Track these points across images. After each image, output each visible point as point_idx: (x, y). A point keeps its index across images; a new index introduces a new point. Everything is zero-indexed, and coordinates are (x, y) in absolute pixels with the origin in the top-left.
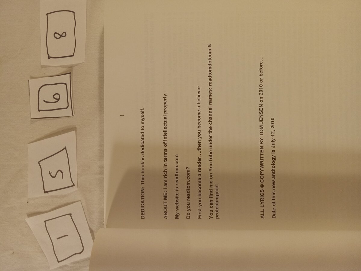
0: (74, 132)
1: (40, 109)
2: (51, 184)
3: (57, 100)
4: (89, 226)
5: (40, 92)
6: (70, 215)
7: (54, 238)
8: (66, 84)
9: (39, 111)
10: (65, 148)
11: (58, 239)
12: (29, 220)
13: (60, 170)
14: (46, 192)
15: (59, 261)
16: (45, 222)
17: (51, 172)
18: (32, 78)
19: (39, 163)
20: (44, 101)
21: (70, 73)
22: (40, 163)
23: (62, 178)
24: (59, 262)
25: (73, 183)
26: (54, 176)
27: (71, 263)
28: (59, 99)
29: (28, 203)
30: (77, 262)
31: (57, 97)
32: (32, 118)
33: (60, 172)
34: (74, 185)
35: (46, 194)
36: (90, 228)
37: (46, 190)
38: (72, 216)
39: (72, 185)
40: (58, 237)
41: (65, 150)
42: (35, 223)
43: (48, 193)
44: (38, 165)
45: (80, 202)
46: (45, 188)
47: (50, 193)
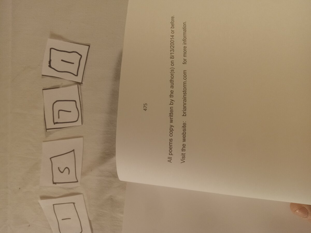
0: (82, 138)
2: (59, 177)
6: (74, 203)
7: (59, 219)
10: (74, 150)
11: (62, 220)
14: (54, 183)
16: (54, 205)
17: (60, 169)
22: (52, 159)
23: (69, 174)
25: (77, 180)
26: (62, 171)
33: (67, 169)
34: (77, 182)
35: (54, 185)
37: (55, 182)
38: (75, 204)
39: (76, 181)
40: (63, 219)
41: (73, 152)
42: (45, 204)
43: (56, 184)
44: (50, 160)
45: (82, 195)
46: (54, 180)
47: (58, 185)
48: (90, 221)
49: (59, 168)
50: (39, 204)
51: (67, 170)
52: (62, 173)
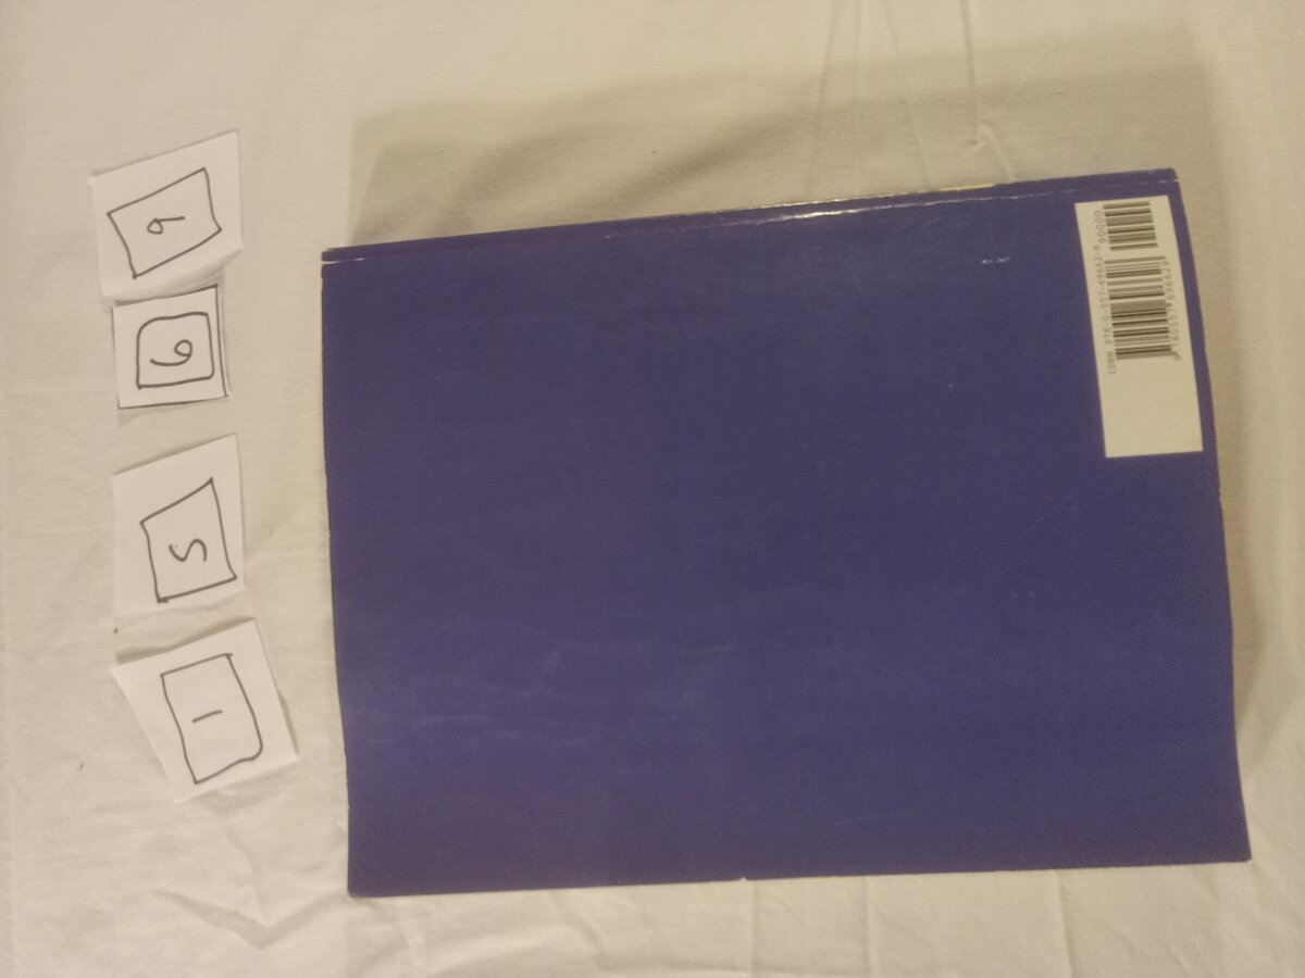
0: (232, 438)
1: (142, 382)
2: (174, 577)
3: (183, 358)
4: (276, 686)
5: (142, 339)
6: (228, 656)
7: (185, 720)
8: (205, 314)
9: (140, 387)
10: (211, 481)
11: (194, 721)
12: (121, 672)
13: (197, 541)
14: (161, 600)
15: (197, 779)
16: (162, 676)
17: (174, 546)
18: (120, 303)
19: (142, 523)
20: (153, 361)
21: (215, 286)
22: (146, 523)
23: (205, 559)
24: (196, 782)
25: (233, 573)
26: (182, 555)
27: (231, 787)
28: (189, 355)
29: (116, 631)
30: (246, 784)
31: (184, 348)
32: (121, 406)
33: (197, 546)
34: (235, 578)
35: (163, 606)
36: (278, 692)
37: (162, 596)
38: (233, 658)
39: (231, 576)
40: (195, 717)
41: (209, 486)
42: (134, 679)
43: (167, 602)
44: (140, 526)
45: (253, 622)
46: (160, 591)
47: (173, 603)
48: (283, 702)
49: (171, 547)
50: (114, 682)
51: (197, 548)
52: (183, 560)
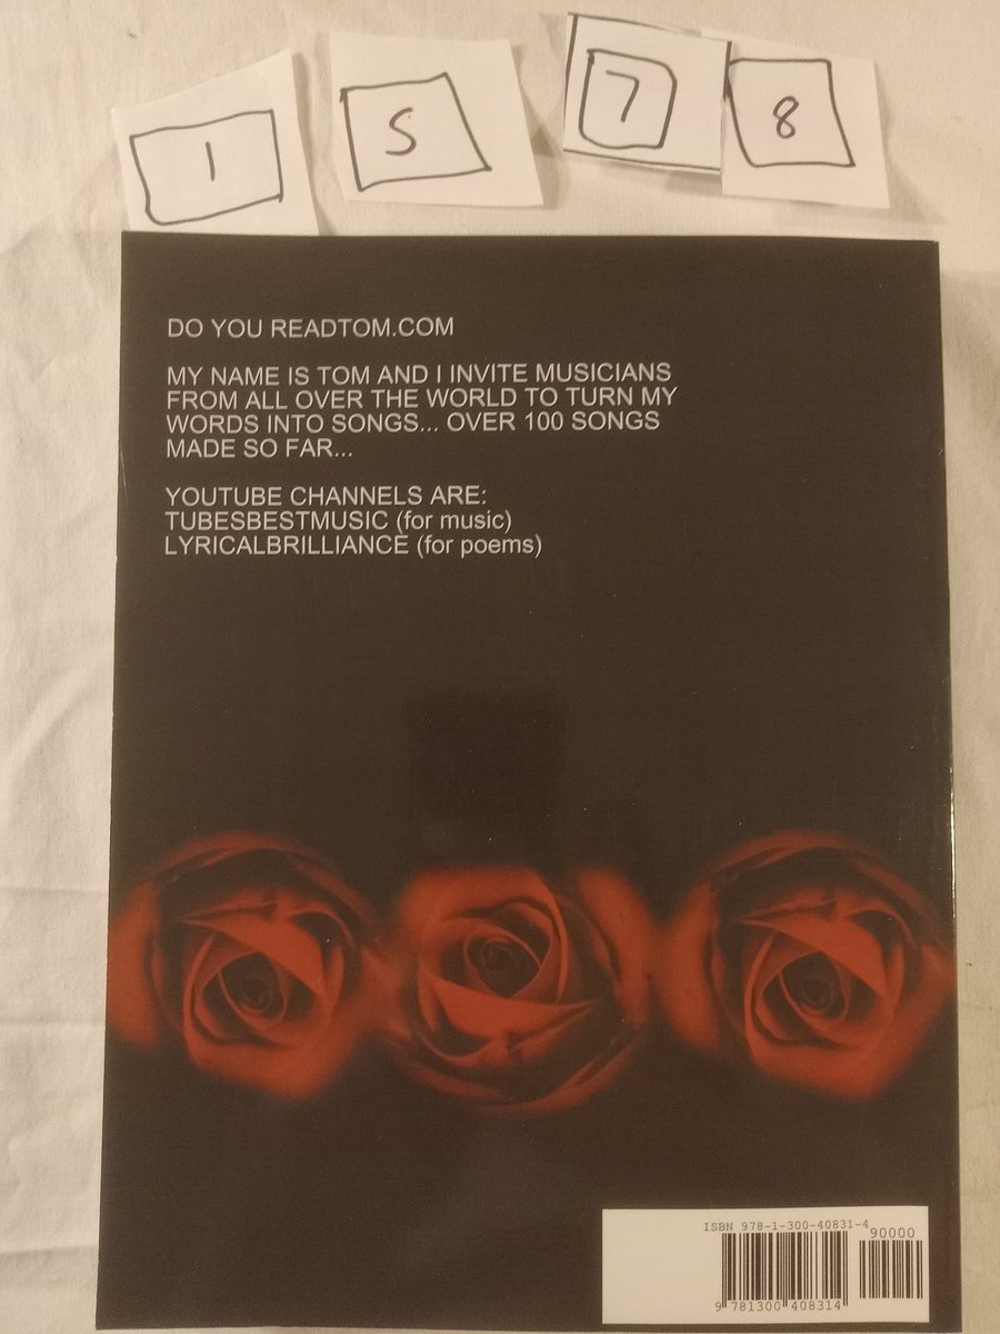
0: (541, 200)
2: (370, 111)
6: (279, 197)
7: (209, 133)
10: (489, 167)
11: (208, 145)
13: (413, 145)
14: (344, 93)
15: (136, 140)
16: (271, 112)
17: (407, 115)
19: (445, 75)
22: (444, 80)
23: (389, 153)
24: (131, 139)
25: (368, 187)
26: (397, 124)
33: (408, 143)
34: (362, 189)
35: (337, 95)
37: (350, 94)
38: (277, 201)
39: (364, 185)
40: (212, 146)
41: (481, 165)
43: (341, 100)
44: (441, 72)
46: (356, 91)
47: (338, 107)
49: (410, 110)
51: (405, 144)
52: (392, 123)
